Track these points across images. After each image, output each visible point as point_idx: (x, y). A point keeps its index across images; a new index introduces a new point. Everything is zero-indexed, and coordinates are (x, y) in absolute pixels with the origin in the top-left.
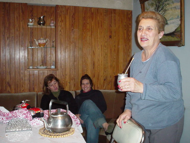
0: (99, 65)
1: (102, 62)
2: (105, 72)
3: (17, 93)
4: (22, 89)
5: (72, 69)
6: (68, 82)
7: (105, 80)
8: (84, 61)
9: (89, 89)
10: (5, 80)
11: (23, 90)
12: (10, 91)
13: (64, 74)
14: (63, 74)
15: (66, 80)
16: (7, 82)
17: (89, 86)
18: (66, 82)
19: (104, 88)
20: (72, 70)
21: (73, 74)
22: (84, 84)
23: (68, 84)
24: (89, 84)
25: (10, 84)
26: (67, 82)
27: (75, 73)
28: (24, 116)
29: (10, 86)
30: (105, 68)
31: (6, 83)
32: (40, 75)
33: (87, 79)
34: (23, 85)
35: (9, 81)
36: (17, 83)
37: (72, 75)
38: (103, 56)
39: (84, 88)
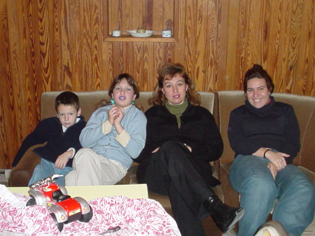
0: (279, 32)
1: (287, 25)
2: (294, 48)
3: (86, 90)
4: (97, 83)
5: (213, 41)
6: (201, 69)
7: (291, 69)
8: (241, 22)
9: (266, 101)
10: (59, 61)
11: (99, 85)
12: (71, 85)
13: (191, 52)
14: (189, 52)
15: (197, 66)
16: (65, 66)
17: (265, 93)
18: (196, 70)
19: (288, 88)
20: (210, 41)
21: (213, 52)
22: (252, 90)
23: (201, 74)
24: (266, 89)
25: (71, 70)
26: (198, 69)
27: (219, 50)
28: (37, 226)
29: (70, 74)
30: (294, 40)
31: (62, 67)
32: (137, 52)
33: (259, 78)
34: (99, 72)
35: (68, 63)
36: (85, 68)
37: (211, 54)
38: (291, 11)
39: (253, 100)
